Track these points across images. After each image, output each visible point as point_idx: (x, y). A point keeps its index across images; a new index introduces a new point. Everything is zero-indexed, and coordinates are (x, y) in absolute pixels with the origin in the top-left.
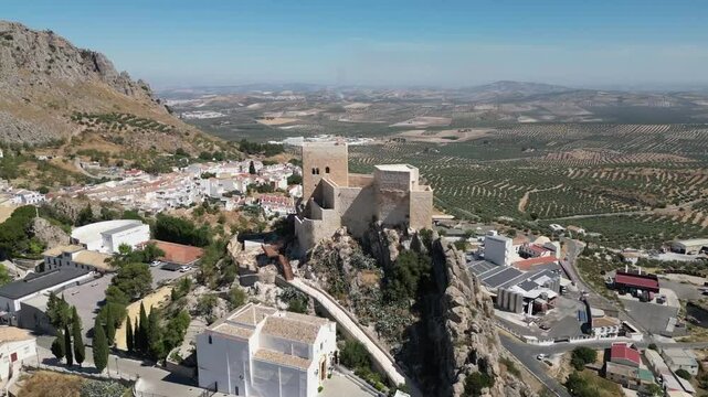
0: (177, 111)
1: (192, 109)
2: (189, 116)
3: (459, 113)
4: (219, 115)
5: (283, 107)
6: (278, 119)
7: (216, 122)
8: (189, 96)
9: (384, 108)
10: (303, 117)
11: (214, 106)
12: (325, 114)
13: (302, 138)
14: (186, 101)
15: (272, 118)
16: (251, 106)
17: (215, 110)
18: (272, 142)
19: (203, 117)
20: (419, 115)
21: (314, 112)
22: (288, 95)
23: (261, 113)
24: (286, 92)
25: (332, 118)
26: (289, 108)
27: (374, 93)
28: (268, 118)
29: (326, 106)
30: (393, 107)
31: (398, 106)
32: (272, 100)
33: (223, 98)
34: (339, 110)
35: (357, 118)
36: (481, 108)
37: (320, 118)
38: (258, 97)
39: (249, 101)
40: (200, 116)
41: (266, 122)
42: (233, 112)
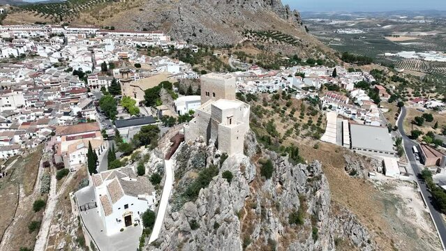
0: (335, 28)
1: (344, 27)
2: (341, 31)
4: (361, 32)
5: (409, 28)
6: (402, 37)
7: (356, 36)
8: (347, 18)
10: (423, 37)
11: (360, 26)
12: (443, 35)
13: (414, 52)
14: (344, 22)
15: (398, 36)
16: (385, 27)
17: (360, 29)
18: (387, 54)
19: (350, 32)
21: (434, 33)
22: (420, 19)
23: (391, 32)
24: (418, 17)
26: (415, 29)
28: (394, 36)
32: (404, 23)
33: (368, 21)
37: (439, 37)
38: (395, 20)
39: (386, 23)
40: (348, 32)
41: (392, 39)
42: (371, 30)
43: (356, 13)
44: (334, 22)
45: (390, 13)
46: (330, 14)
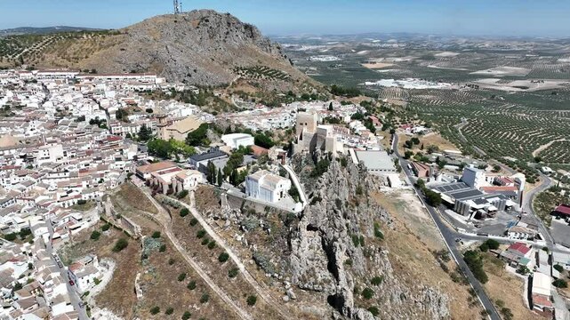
0: (307, 55)
1: (317, 53)
2: (315, 59)
3: (541, 64)
4: (336, 58)
5: (385, 53)
6: (378, 64)
7: (332, 64)
8: (318, 43)
9: (470, 57)
10: (399, 63)
11: (334, 52)
12: (418, 61)
13: (393, 80)
14: (315, 47)
15: (375, 63)
16: (360, 53)
17: (335, 55)
18: (367, 83)
19: (324, 60)
20: (501, 64)
21: (409, 59)
22: (393, 43)
23: (367, 58)
24: (391, 41)
25: (422, 64)
26: (390, 55)
27: (466, 42)
28: (371, 63)
29: (419, 54)
30: (478, 57)
31: (484, 56)
32: (379, 48)
33: (341, 46)
34: (430, 58)
35: (443, 65)
36: (565, 60)
37: (413, 64)
38: (369, 45)
39: (361, 48)
41: (369, 66)
42: (347, 56)
43: (325, 36)
44: (304, 48)
45: (362, 36)
46: (297, 37)
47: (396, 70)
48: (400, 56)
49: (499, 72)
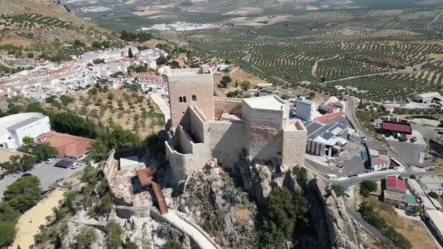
0: (77, 7)
1: (88, 5)
2: (85, 10)
3: (268, 4)
4: (106, 9)
5: (149, 2)
6: (147, 11)
7: (105, 14)
10: (165, 10)
11: (102, 3)
12: (179, 7)
13: (164, 25)
15: (143, 11)
16: (128, 3)
17: (105, 6)
18: (144, 29)
20: (242, 6)
21: (171, 6)
23: (135, 7)
25: (184, 10)
26: (155, 3)
28: (140, 11)
29: (179, 1)
34: (189, 4)
35: (201, 9)
37: (176, 10)
40: (95, 10)
41: (140, 14)
42: (116, 6)
47: (165, 16)
48: (164, 4)
49: (244, 12)
